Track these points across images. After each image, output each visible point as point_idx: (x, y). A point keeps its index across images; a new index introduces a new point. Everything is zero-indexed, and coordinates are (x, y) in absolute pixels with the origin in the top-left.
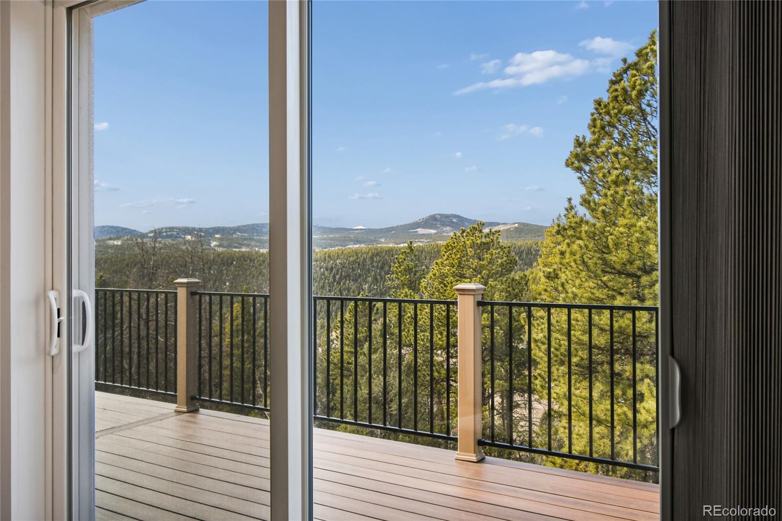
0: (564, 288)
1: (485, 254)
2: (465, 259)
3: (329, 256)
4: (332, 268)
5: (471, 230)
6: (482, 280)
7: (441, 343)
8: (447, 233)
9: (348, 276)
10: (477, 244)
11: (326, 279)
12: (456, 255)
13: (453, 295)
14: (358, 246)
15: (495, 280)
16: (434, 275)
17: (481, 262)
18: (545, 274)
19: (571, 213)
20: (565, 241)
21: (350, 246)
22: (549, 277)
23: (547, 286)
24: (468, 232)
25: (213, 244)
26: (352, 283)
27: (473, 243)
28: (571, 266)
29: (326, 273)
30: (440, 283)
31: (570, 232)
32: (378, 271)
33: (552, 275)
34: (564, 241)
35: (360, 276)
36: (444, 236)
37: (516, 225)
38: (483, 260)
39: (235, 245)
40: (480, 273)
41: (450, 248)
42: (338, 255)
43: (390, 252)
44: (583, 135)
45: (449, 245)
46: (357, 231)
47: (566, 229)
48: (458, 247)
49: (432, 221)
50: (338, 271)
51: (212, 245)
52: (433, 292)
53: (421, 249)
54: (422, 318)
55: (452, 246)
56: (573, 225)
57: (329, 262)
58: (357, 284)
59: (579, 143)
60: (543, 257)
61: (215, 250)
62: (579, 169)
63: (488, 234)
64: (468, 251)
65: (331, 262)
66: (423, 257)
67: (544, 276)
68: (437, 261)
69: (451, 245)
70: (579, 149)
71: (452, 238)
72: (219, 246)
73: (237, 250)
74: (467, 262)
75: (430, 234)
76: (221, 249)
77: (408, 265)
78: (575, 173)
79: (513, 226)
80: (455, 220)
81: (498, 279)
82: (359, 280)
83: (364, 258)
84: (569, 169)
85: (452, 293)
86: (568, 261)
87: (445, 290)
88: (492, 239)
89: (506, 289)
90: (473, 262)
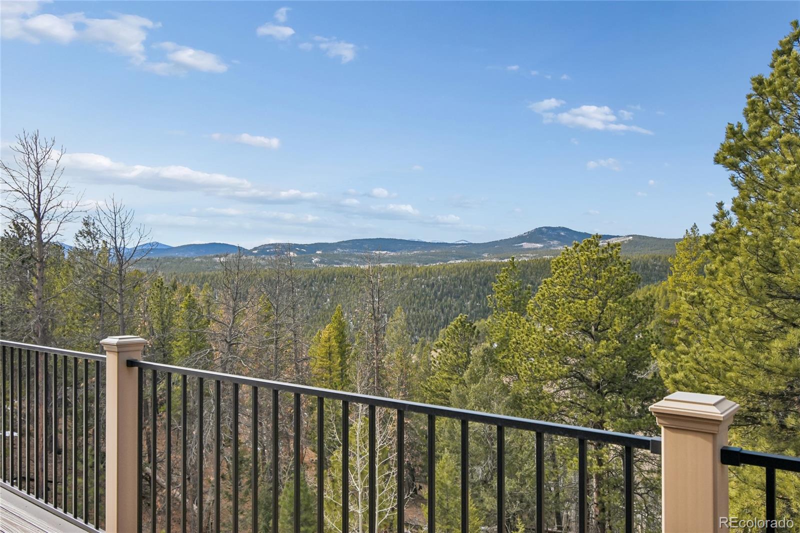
0: (713, 317)
1: (603, 271)
2: (579, 277)
3: (430, 272)
4: (433, 284)
5: (585, 244)
6: (600, 302)
7: (551, 373)
8: (554, 247)
9: (449, 293)
10: (593, 259)
11: (427, 295)
12: (568, 273)
13: (565, 318)
14: (460, 261)
15: (615, 301)
16: (543, 295)
17: (598, 281)
18: (688, 299)
19: (723, 221)
20: (717, 259)
21: (451, 262)
22: (693, 302)
23: (690, 314)
24: (582, 247)
25: (315, 260)
26: (454, 300)
27: (589, 259)
28: (725, 290)
29: (427, 289)
30: (550, 304)
31: (722, 246)
32: (481, 287)
33: (697, 299)
34: (714, 257)
35: (462, 292)
36: (551, 250)
37: (631, 238)
38: (600, 278)
39: (336, 261)
40: (597, 293)
41: (561, 264)
42: (439, 271)
43: (495, 268)
44: (738, 122)
45: (560, 261)
46: (459, 246)
47: (717, 242)
48: (571, 264)
49: (539, 234)
50: (439, 287)
51: (313, 261)
52: (542, 315)
53: (527, 264)
54: (530, 344)
55: (563, 263)
56: (727, 237)
57: (430, 278)
58: (459, 302)
59: (733, 132)
60: (673, 274)
61: (316, 266)
62: (734, 166)
63: (606, 248)
64: (583, 269)
65: (432, 278)
66: (529, 272)
67: (686, 301)
68: (546, 279)
69: (562, 261)
70: (732, 141)
71: (563, 253)
72: (320, 262)
73: (338, 266)
74: (582, 280)
75: (536, 249)
76: (322, 265)
77: (510, 284)
78: (728, 170)
79: (627, 239)
80: (563, 234)
81: (618, 300)
82: (461, 297)
83: (466, 274)
84: (720, 166)
85: (564, 317)
86: (720, 283)
87: (556, 313)
88: (610, 254)
89: (629, 312)
90: (588, 281)
